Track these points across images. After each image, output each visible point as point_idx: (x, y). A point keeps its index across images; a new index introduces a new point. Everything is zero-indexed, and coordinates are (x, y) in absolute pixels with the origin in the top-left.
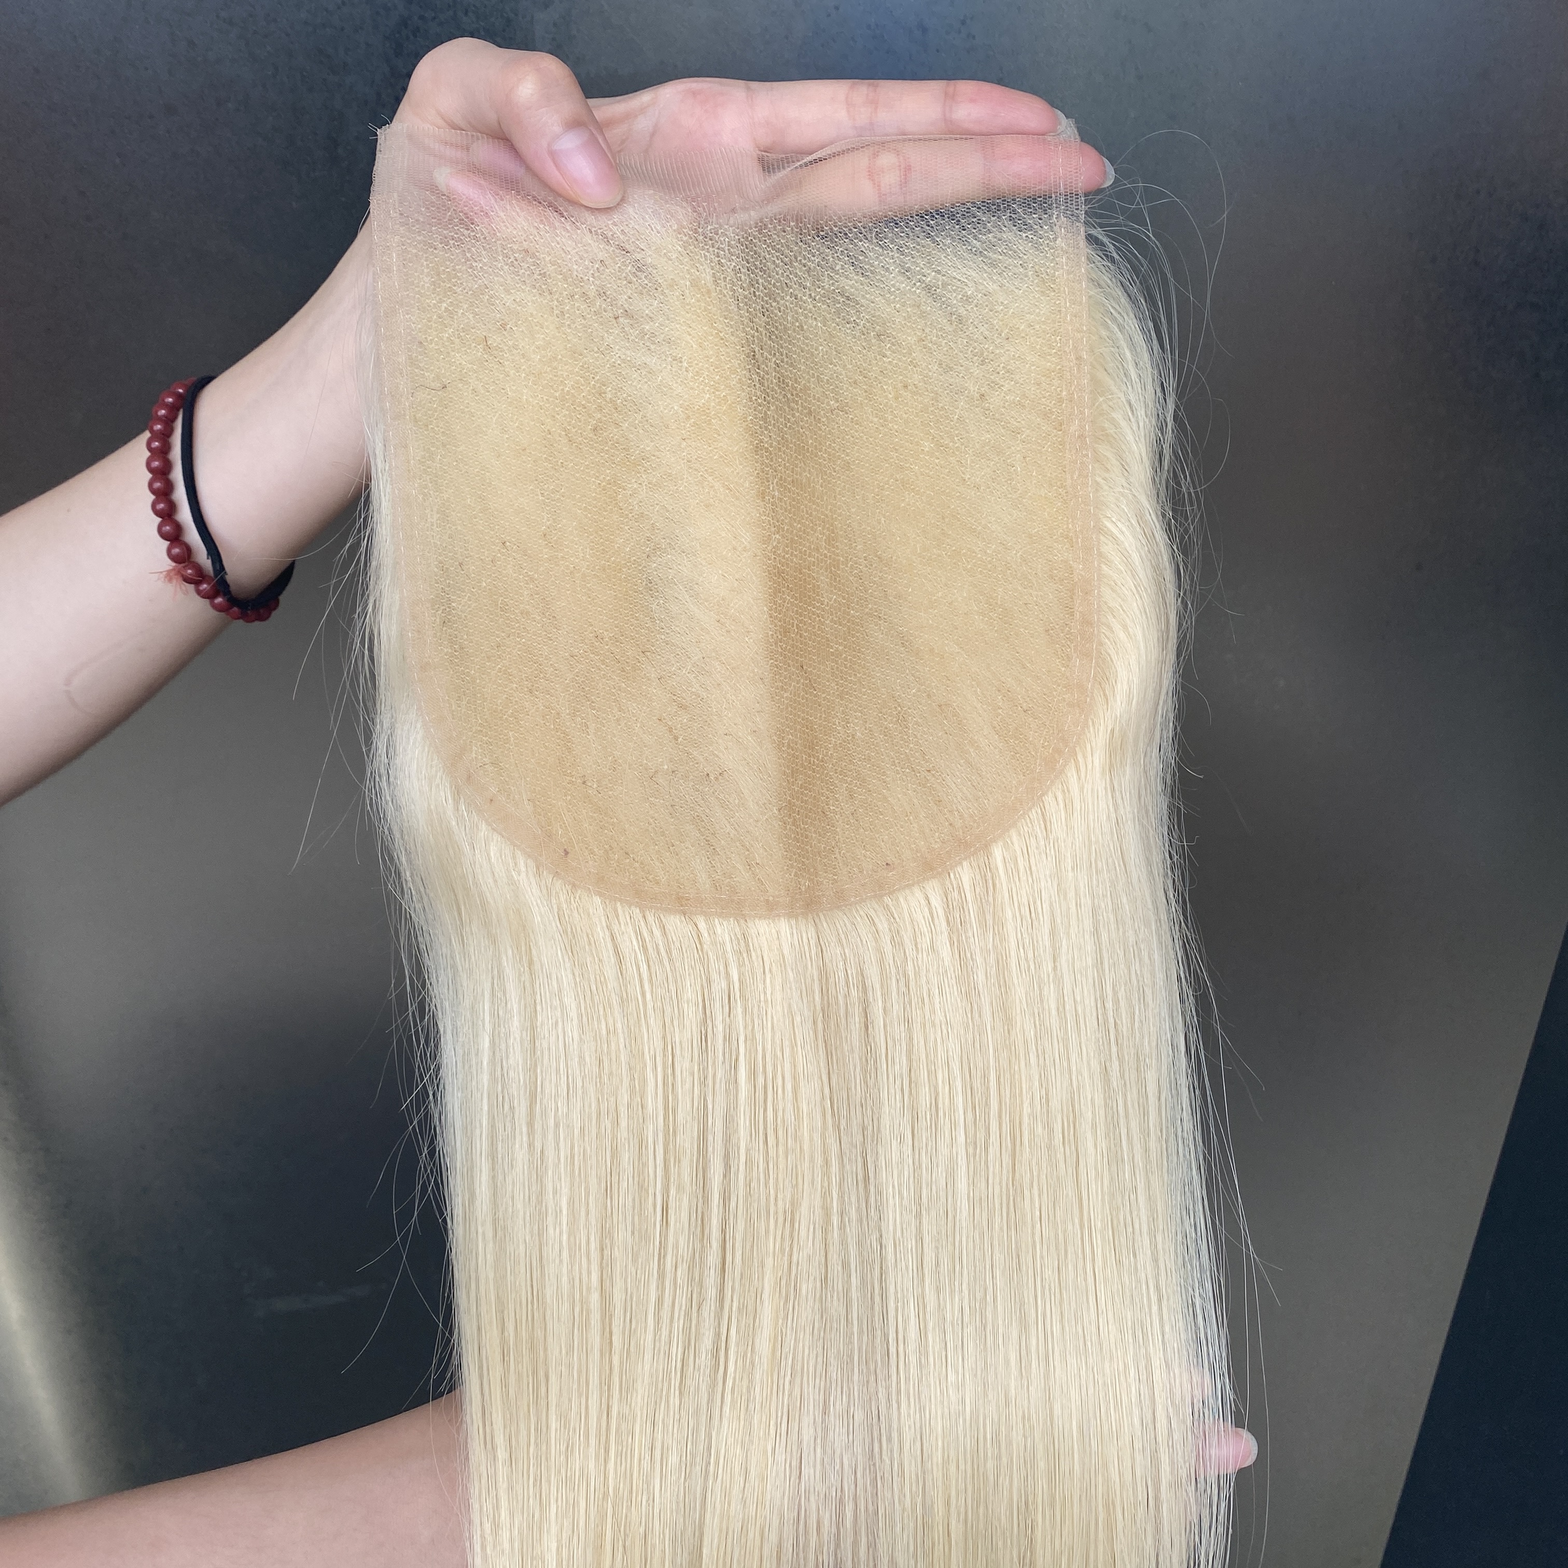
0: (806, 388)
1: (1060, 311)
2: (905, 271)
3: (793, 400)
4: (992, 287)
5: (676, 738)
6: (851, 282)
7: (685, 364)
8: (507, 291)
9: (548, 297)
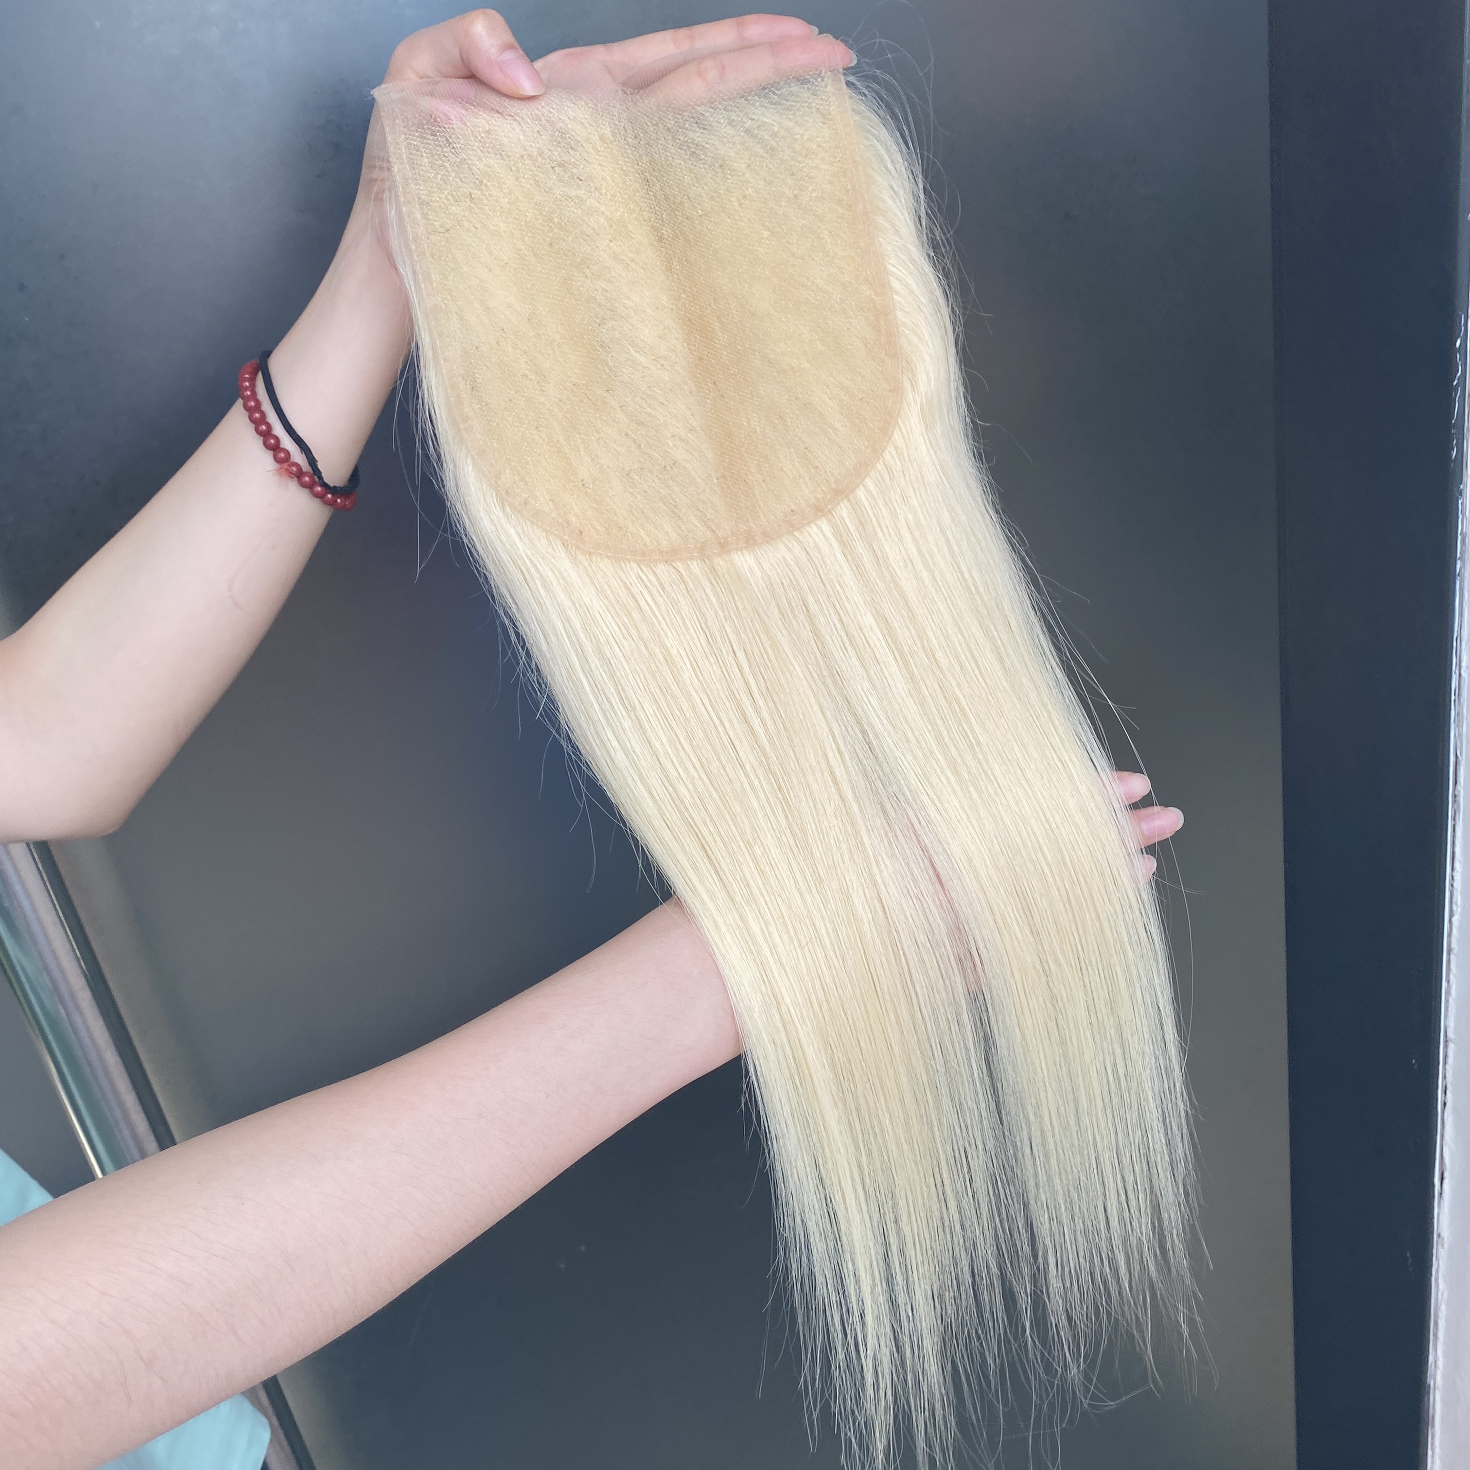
0: (681, 203)
1: (837, 133)
2: (731, 123)
3: (676, 209)
4: (790, 124)
5: (640, 446)
6: (696, 136)
7: (604, 191)
8: (480, 159)
9: (507, 159)
